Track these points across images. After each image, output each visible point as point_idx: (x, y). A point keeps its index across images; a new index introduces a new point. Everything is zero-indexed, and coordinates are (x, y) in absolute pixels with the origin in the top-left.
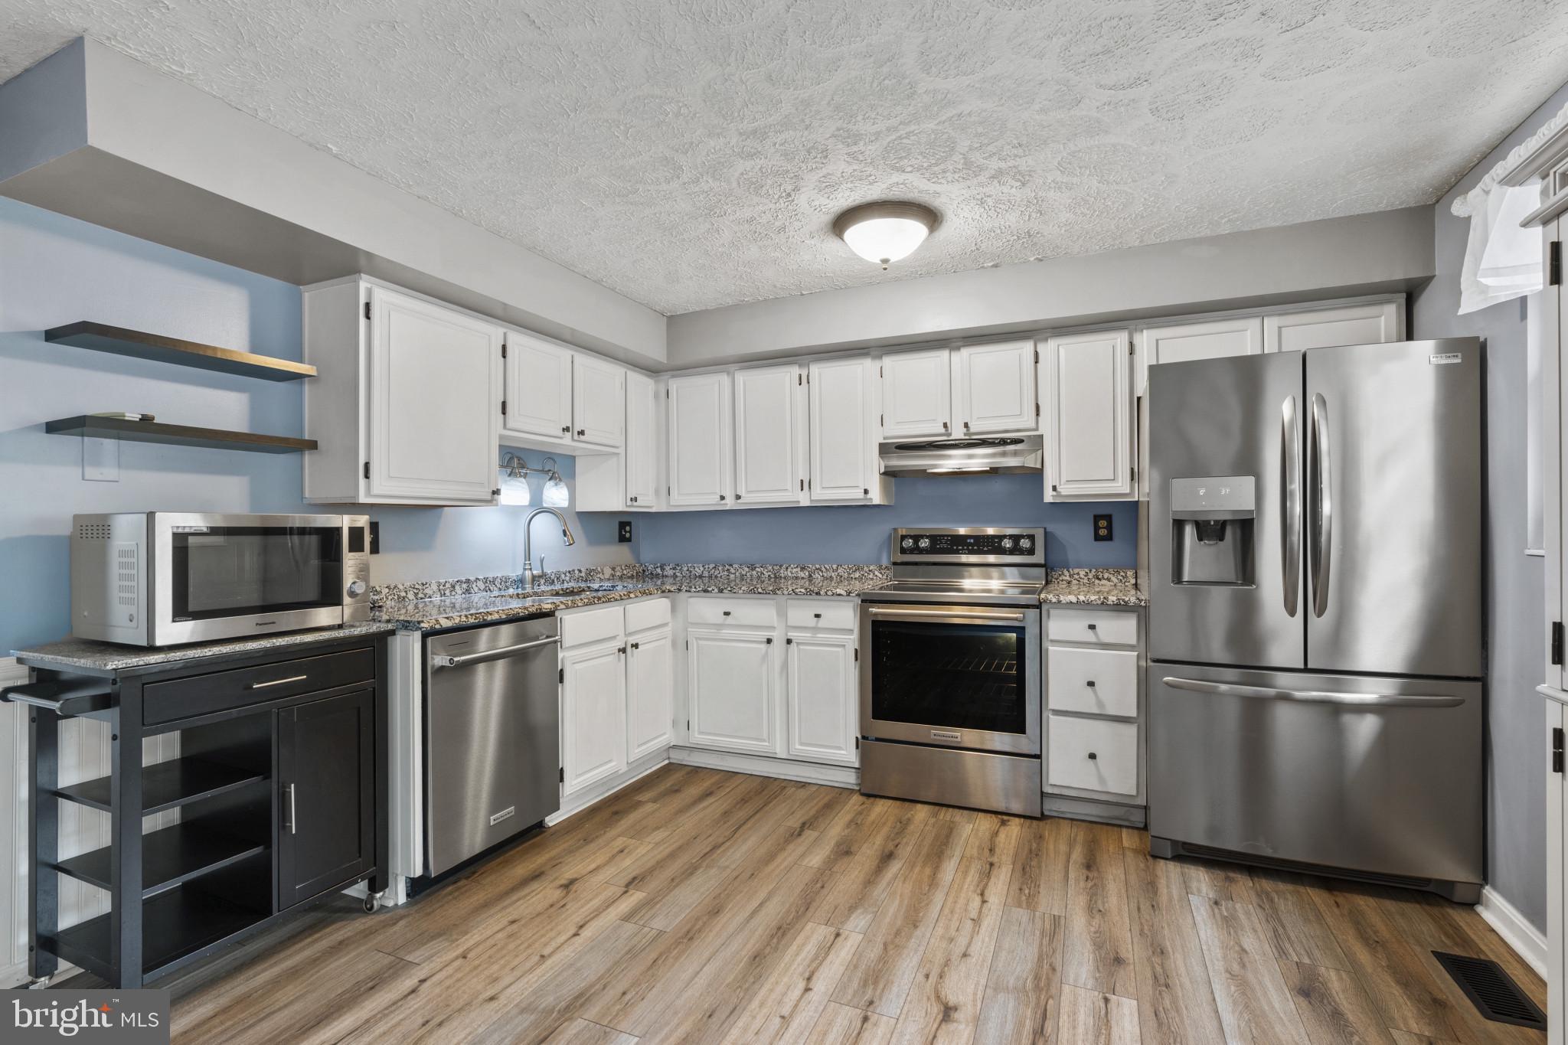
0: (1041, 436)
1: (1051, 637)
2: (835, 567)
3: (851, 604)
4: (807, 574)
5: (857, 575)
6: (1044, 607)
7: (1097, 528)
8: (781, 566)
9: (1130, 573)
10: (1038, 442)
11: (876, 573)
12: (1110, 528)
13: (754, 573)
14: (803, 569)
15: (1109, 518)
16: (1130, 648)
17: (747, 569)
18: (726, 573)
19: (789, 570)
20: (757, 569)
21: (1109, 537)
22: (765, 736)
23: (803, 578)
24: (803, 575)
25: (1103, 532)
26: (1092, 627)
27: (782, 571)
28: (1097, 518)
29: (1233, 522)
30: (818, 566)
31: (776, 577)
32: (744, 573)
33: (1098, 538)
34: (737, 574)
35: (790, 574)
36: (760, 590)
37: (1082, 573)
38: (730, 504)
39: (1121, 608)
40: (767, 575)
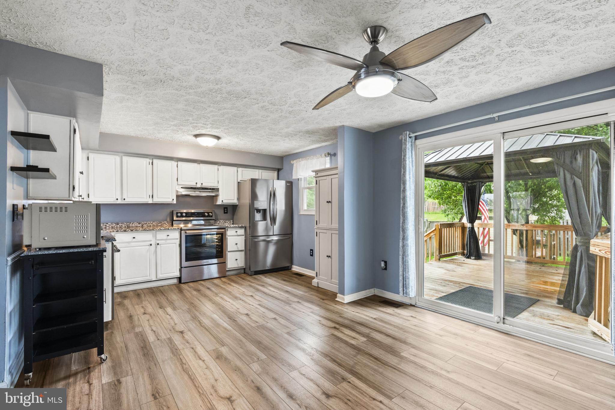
0: (219, 188)
1: (228, 235)
2: (152, 222)
3: (178, 231)
4: (141, 225)
5: (160, 224)
6: (226, 228)
7: (224, 210)
8: (130, 223)
9: (232, 221)
10: (217, 190)
11: (167, 224)
12: (227, 210)
13: (118, 226)
14: (139, 224)
15: (227, 208)
16: (243, 235)
17: (115, 225)
18: (104, 226)
19: (134, 224)
20: (120, 224)
21: (227, 213)
22: (149, 275)
23: (139, 227)
24: (139, 226)
25: (226, 211)
26: (236, 232)
27: (131, 225)
28: (224, 208)
29: (262, 209)
30: (145, 222)
31: (128, 227)
32: (113, 226)
33: (225, 213)
34: (110, 226)
35: (134, 226)
36: (147, 229)
37: (222, 221)
38: (119, 202)
39: (242, 227)
40: (124, 226)
